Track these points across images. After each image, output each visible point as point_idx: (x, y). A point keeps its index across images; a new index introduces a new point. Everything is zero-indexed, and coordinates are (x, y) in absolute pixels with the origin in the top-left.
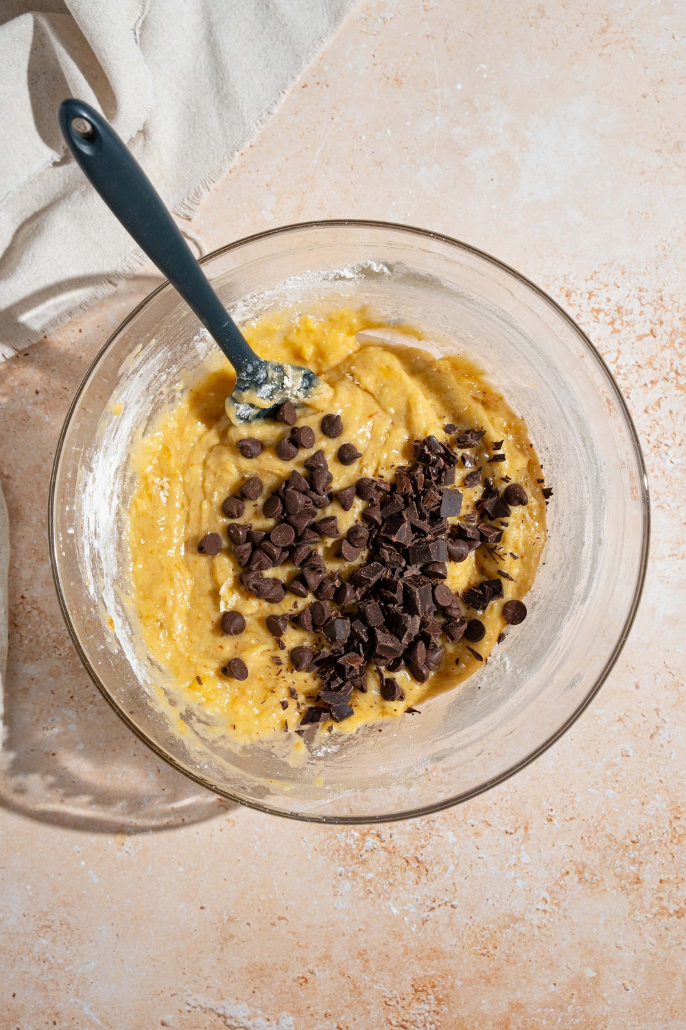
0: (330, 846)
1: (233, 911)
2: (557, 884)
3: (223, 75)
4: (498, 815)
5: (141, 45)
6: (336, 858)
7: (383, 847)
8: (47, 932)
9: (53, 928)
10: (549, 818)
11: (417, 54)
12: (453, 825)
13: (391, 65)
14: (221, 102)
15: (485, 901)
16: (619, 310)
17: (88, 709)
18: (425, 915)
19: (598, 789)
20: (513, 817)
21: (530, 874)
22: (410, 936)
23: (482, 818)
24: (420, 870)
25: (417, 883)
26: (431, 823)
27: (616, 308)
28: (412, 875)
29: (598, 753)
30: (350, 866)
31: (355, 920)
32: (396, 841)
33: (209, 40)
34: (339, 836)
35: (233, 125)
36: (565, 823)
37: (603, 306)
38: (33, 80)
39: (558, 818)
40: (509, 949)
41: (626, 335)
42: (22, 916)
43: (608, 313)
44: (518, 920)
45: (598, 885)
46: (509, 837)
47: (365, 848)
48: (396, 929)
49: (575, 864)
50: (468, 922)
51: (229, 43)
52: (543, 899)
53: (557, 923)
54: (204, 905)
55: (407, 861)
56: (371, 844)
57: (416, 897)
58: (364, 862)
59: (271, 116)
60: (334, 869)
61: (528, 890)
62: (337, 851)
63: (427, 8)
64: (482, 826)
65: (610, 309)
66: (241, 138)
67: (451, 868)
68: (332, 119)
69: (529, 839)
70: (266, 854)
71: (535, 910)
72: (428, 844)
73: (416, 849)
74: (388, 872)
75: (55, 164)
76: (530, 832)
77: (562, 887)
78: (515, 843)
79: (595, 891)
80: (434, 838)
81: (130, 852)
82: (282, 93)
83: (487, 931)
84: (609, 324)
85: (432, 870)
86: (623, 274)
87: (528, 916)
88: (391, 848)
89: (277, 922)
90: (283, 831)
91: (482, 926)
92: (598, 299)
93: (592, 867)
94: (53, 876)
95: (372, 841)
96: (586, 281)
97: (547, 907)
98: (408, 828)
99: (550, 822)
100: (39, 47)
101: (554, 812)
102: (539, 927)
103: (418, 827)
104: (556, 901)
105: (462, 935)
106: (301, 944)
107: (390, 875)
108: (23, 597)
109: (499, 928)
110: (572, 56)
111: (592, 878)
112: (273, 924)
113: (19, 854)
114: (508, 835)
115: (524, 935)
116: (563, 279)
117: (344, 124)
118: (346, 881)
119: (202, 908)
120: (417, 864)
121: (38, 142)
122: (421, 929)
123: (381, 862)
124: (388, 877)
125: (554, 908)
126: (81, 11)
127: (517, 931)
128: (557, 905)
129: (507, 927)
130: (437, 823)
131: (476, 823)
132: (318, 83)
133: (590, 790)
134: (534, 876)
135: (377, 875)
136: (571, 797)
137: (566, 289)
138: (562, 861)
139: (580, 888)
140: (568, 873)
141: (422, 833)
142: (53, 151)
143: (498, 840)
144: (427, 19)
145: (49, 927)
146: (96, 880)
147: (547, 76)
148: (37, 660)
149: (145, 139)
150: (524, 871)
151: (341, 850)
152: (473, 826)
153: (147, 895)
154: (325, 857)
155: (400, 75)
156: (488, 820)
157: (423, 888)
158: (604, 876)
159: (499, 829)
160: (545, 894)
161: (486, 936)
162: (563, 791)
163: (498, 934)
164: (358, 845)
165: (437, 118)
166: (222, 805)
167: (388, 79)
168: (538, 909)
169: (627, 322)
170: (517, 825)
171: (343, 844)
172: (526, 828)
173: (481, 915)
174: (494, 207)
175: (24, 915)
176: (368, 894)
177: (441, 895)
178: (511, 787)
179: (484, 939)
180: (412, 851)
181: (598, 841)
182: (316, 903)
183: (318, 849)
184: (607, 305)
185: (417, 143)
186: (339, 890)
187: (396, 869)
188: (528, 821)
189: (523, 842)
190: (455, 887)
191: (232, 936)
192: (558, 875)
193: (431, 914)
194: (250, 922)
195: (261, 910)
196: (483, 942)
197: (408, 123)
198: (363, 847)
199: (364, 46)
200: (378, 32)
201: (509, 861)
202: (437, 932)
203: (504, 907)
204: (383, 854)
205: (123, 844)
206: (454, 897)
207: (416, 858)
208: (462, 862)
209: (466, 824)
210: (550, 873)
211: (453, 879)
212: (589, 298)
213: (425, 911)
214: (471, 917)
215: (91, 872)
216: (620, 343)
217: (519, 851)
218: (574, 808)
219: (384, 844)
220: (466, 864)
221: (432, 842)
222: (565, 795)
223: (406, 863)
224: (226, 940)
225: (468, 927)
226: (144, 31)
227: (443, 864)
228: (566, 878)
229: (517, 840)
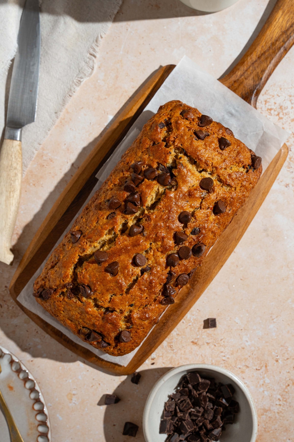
2: (284, 391)
4: (251, 362)
16: (281, 107)
17: (46, 337)
20: (259, 362)
21: (270, 388)
23: (244, 364)
27: (279, 107)
36: (285, 361)
37: (273, 107)
39: (281, 360)
40: (265, 425)
41: (286, 119)
43: (275, 110)
44: (267, 410)
46: (258, 371)
52: (278, 399)
53: (286, 410)
61: (271, 396)
64: (245, 368)
65: (276, 108)
68: (127, 30)
69: (268, 371)
76: (268, 368)
77: (287, 392)
78: (262, 374)
81: (76, 403)
84: (277, 115)
86: (281, 89)
87: (272, 408)
92: (270, 104)
97: (281, 403)
102: (278, 413)
104: (285, 399)
108: (6, 287)
115: (271, 417)
128: (286, 401)
131: (241, 367)
136: (286, 348)
138: (285, 380)
140: (289, 385)
143: (253, 373)
148: (17, 316)
150: (268, 387)
152: (240, 368)
153: (87, 422)
156: (247, 364)
160: (279, 397)
162: (282, 346)
165: (179, 23)
167: (152, 6)
168: (276, 404)
169: (285, 113)
170: (261, 365)
172: (266, 366)
174: (213, 64)
184: (275, 106)
189: (265, 373)
192: (284, 387)
197: (165, 27)
205: (72, 400)
209: (236, 368)
210: (281, 386)
212: (266, 104)
215: (58, 415)
216: (283, 124)
217: (264, 378)
228: (288, 388)
229: (262, 372)
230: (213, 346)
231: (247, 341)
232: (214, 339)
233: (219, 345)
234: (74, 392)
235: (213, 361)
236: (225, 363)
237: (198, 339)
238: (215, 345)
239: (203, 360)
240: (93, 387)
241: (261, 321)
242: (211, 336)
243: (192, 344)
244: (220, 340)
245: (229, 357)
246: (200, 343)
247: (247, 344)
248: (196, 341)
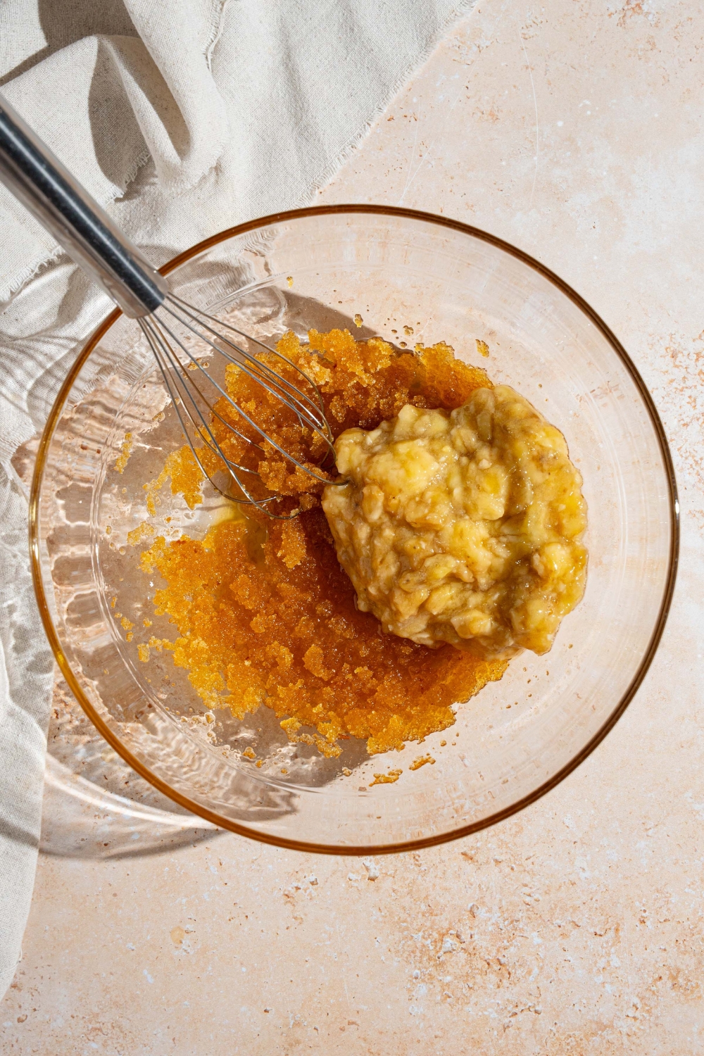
0: (405, 948)
1: (299, 1015)
2: (648, 989)
3: (303, 105)
4: (587, 916)
5: (212, 71)
6: (411, 959)
7: (462, 949)
8: (97, 1035)
9: (104, 1031)
10: (642, 919)
11: (515, 86)
12: (539, 925)
13: (486, 98)
14: (300, 134)
15: (571, 1006)
18: (506, 1021)
19: (695, 890)
20: (603, 917)
22: (490, 1043)
23: (570, 918)
24: (502, 973)
25: (499, 987)
26: (515, 923)
28: (493, 978)
29: (696, 851)
30: (427, 968)
31: (431, 1026)
32: (476, 942)
33: (287, 66)
34: (415, 936)
35: (313, 160)
36: (659, 925)
38: (94, 107)
39: (651, 919)
42: (71, 1018)
44: (606, 1027)
45: (692, 992)
46: (598, 938)
47: (443, 950)
48: (476, 1036)
49: (669, 969)
50: (553, 1029)
51: (309, 68)
52: (633, 1006)
53: (648, 1031)
54: (268, 1008)
55: (488, 964)
56: (449, 945)
57: (497, 1001)
58: (442, 964)
59: (354, 150)
60: (409, 971)
61: (618, 996)
62: (413, 952)
63: (527, 36)
64: (570, 927)
66: (322, 174)
67: (536, 971)
68: (421, 156)
69: (619, 942)
70: (336, 954)
71: (625, 1017)
72: (511, 945)
73: (498, 951)
74: (467, 975)
75: (118, 200)
76: (621, 934)
77: (654, 993)
78: (605, 945)
79: (689, 998)
80: (518, 938)
81: (189, 951)
82: (367, 126)
83: (572, 1039)
85: (515, 973)
87: (617, 1023)
88: (471, 950)
89: (347, 1027)
90: (355, 930)
91: (567, 1033)
93: (686, 972)
94: (104, 975)
95: (451, 941)
96: (694, 340)
97: (638, 1014)
98: (490, 928)
99: (643, 924)
100: (103, 70)
101: (647, 913)
102: (628, 1035)
103: (501, 927)
104: (647, 1008)
105: (546, 1043)
106: (372, 1051)
107: (469, 979)
109: (586, 1036)
110: (684, 93)
111: (687, 984)
112: (342, 1030)
113: (67, 951)
114: (597, 936)
115: (612, 1043)
116: (668, 338)
117: (433, 163)
118: (422, 985)
119: (266, 1011)
120: (499, 967)
121: (99, 175)
122: (501, 1036)
123: (460, 965)
124: (467, 980)
125: (645, 1015)
126: (153, 38)
127: (604, 1038)
128: (648, 1011)
129: (594, 1034)
130: (521, 923)
131: (563, 924)
132: (405, 116)
133: (686, 890)
134: (624, 980)
135: (456, 978)
136: (666, 897)
137: (672, 349)
138: (654, 965)
139: (674, 994)
140: (661, 978)
141: (505, 933)
142: (115, 186)
143: (586, 942)
144: (526, 48)
145: (100, 1029)
146: (151, 980)
147: (656, 115)
149: (217, 175)
150: (614, 975)
151: (418, 951)
152: (560, 926)
153: (207, 997)
154: (400, 959)
155: (496, 109)
156: (576, 920)
157: (505, 992)
158: (699, 982)
159: (587, 931)
160: (636, 1000)
161: (571, 1044)
162: (658, 891)
163: (584, 1041)
164: (436, 946)
165: (535, 158)
166: (289, 902)
167: (483, 113)
168: (628, 1016)
170: (607, 927)
171: (419, 945)
172: (617, 930)
173: (566, 1022)
174: (595, 258)
175: (73, 1017)
176: (445, 999)
177: (524, 1000)
178: (602, 886)
179: (569, 1047)
180: (494, 953)
181: (693, 944)
182: (389, 1007)
183: (392, 949)
185: (513, 185)
186: (414, 993)
187: (476, 971)
188: (619, 922)
189: (613, 945)
190: (540, 991)
191: (298, 1042)
192: (650, 980)
193: (513, 1019)
194: (317, 1026)
195: (330, 1014)
196: (568, 1050)
197: (504, 163)
198: (441, 948)
199: (457, 77)
200: (473, 62)
201: (598, 965)
202: (518, 1039)
203: (591, 1013)
204: (463, 956)
205: (181, 942)
206: (538, 1002)
207: (498, 960)
208: (547, 965)
209: (553, 924)
210: (642, 978)
211: (537, 982)
212: (697, 360)
213: (506, 1017)
214: (556, 1024)
215: (145, 972)
217: (608, 954)
218: (669, 909)
219: (463, 946)
220: (552, 967)
221: (515, 943)
222: (659, 895)
223: (487, 966)
224: (291, 1045)
225: (552, 1034)
226: (216, 55)
227: (527, 967)
228: (659, 983)
229: (607, 942)
230: (508, 870)
231: (584, 869)
232: (512, 855)
233: (522, 869)
234: (189, 927)
235: (504, 903)
236: (528, 910)
237: (478, 848)
238: (512, 869)
239: (481, 898)
240: (232, 921)
241: (619, 830)
242: (507, 847)
243: (462, 857)
244: (524, 858)
245: (541, 898)
246: (481, 858)
247: (583, 875)
248: (473, 852)
